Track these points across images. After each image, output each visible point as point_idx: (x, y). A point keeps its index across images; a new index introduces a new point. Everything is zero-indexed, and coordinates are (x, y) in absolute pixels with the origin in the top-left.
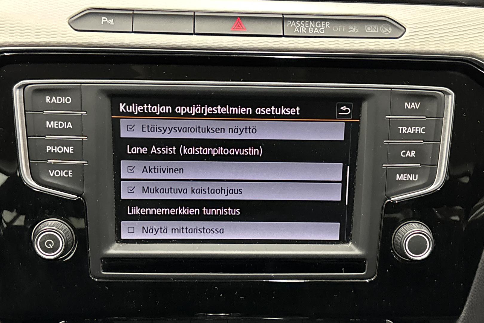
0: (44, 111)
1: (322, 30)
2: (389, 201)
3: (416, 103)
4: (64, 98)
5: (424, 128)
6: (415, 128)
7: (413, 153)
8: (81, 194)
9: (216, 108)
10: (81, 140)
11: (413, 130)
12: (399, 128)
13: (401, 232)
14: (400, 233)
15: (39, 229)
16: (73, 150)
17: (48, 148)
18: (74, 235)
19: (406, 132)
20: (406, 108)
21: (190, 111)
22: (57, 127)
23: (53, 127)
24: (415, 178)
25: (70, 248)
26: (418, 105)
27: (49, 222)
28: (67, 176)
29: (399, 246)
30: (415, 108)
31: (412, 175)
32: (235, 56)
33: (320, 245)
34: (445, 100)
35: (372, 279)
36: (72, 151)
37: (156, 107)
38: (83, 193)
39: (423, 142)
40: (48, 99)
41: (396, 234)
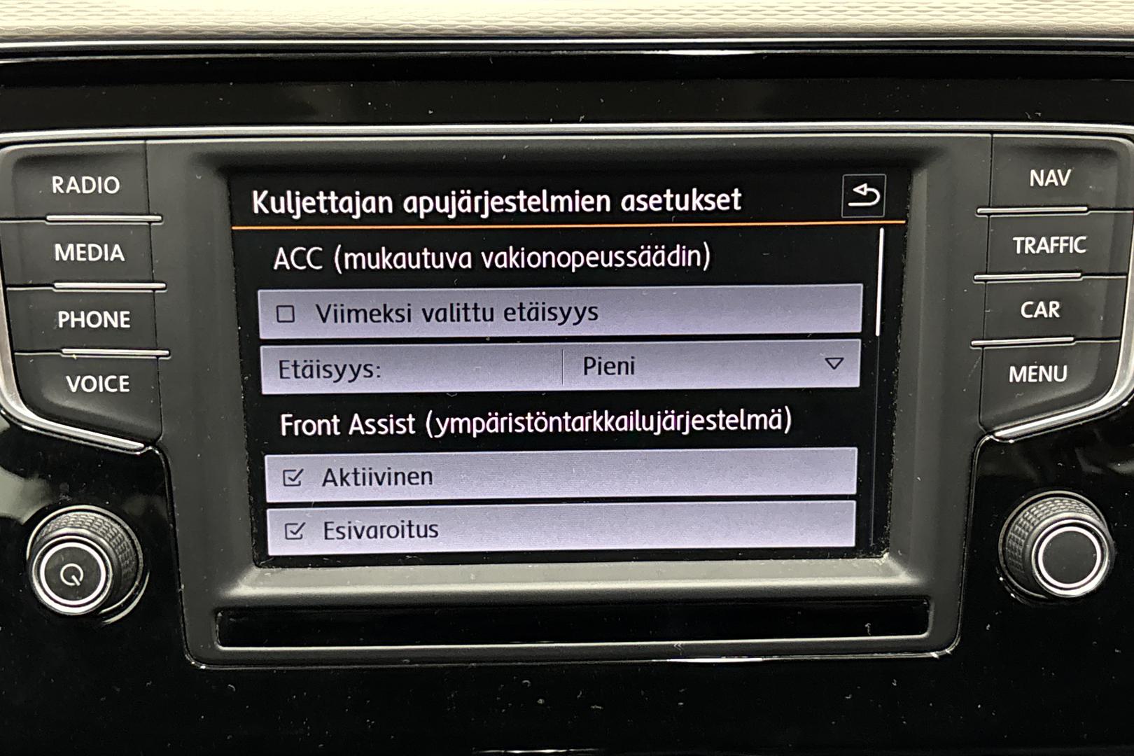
0: (49, 218)
2: (991, 440)
3: (1059, 171)
4: (100, 179)
5: (1084, 238)
6: (1057, 238)
7: (1054, 309)
8: (155, 437)
9: (513, 197)
10: (150, 291)
11: (1053, 245)
12: (1015, 239)
13: (1025, 522)
14: (1020, 525)
15: (43, 535)
16: (128, 319)
17: (63, 317)
18: (139, 548)
19: (1033, 252)
20: (1032, 184)
21: (442, 206)
22: (84, 259)
23: (72, 259)
24: (1060, 376)
25: (130, 583)
26: (1064, 177)
27: (70, 514)
28: (115, 390)
29: (1018, 560)
30: (1057, 184)
31: (1050, 367)
33: (804, 561)
35: (948, 651)
36: (126, 323)
37: (350, 199)
38: (160, 435)
39: (1082, 275)
40: (56, 183)
41: (1011, 529)
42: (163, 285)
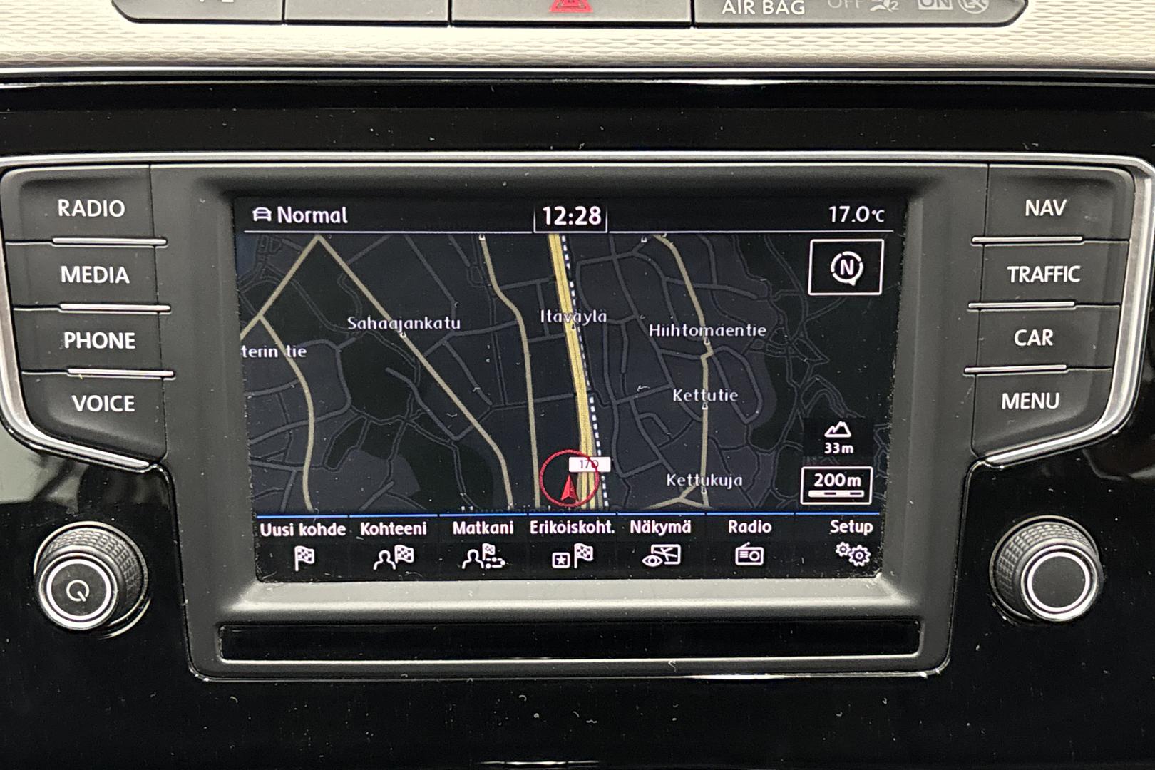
0: (55, 240)
1: (797, 8)
2: (983, 465)
3: (1055, 201)
4: (105, 202)
5: (1078, 267)
6: (1052, 267)
7: (1047, 337)
8: (159, 455)
10: (155, 313)
11: (1047, 274)
12: (1009, 268)
13: (1015, 547)
14: (1010, 550)
15: (50, 551)
16: (133, 340)
17: (69, 338)
18: (144, 564)
19: (1027, 280)
20: (1027, 214)
22: (90, 281)
23: (78, 281)
24: (1053, 403)
25: (135, 597)
27: (76, 530)
28: (121, 410)
29: (1008, 583)
30: (1052, 214)
31: (1043, 395)
32: (561, 80)
33: (797, 580)
34: (1135, 191)
35: (937, 671)
36: (131, 344)
38: (165, 454)
39: (1075, 305)
40: (62, 207)
41: (1002, 553)
42: (167, 308)
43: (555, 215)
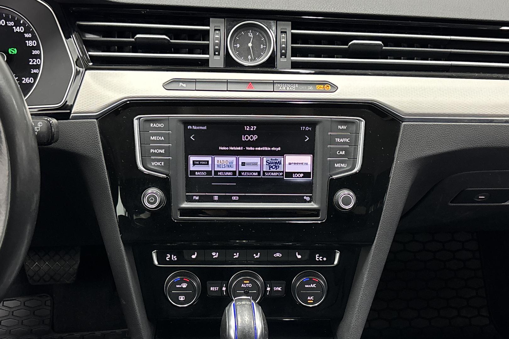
0: (150, 131)
1: (294, 89)
2: (331, 178)
4: (160, 124)
5: (349, 139)
7: (343, 153)
8: (168, 174)
11: (343, 140)
12: (336, 139)
14: (337, 195)
15: (146, 193)
16: (164, 151)
17: (152, 151)
18: (164, 196)
19: (339, 141)
20: (339, 128)
23: (154, 139)
24: (345, 166)
25: (162, 203)
26: (345, 127)
27: (151, 189)
28: (161, 165)
29: (337, 201)
31: (343, 164)
32: (248, 102)
34: (360, 124)
35: (324, 221)
39: (349, 146)
40: (152, 125)
42: (171, 145)
43: (247, 128)
